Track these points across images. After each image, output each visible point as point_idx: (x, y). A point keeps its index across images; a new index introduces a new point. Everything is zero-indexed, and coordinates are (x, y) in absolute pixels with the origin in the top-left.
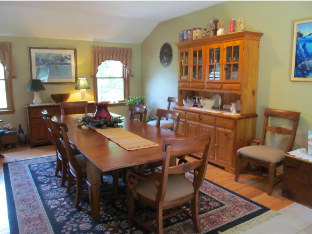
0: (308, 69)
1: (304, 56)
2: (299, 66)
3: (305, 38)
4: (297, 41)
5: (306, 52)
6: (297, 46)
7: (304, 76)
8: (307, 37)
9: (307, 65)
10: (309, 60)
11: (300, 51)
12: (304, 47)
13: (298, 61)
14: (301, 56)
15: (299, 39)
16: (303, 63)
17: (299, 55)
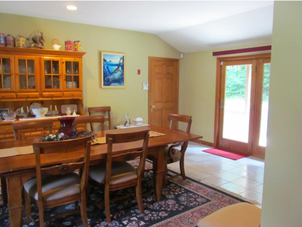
0: (111, 81)
1: (108, 73)
2: (106, 79)
3: (108, 63)
4: (104, 64)
5: (109, 71)
6: (104, 67)
7: (109, 85)
8: (109, 62)
9: (110, 79)
10: (110, 76)
11: (105, 70)
12: (107, 68)
13: (105, 76)
14: (106, 73)
15: (105, 63)
16: (107, 77)
17: (105, 72)
